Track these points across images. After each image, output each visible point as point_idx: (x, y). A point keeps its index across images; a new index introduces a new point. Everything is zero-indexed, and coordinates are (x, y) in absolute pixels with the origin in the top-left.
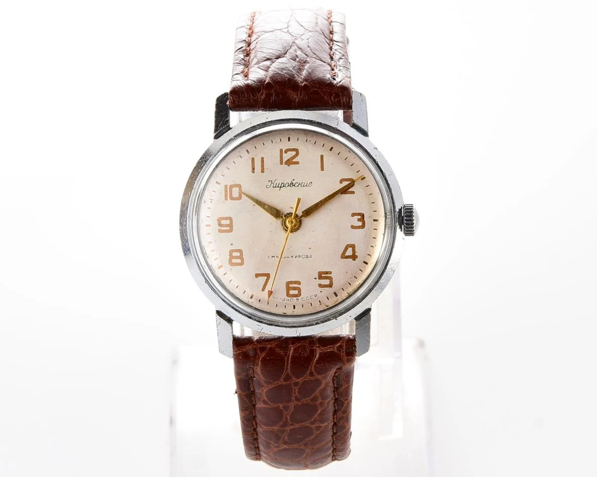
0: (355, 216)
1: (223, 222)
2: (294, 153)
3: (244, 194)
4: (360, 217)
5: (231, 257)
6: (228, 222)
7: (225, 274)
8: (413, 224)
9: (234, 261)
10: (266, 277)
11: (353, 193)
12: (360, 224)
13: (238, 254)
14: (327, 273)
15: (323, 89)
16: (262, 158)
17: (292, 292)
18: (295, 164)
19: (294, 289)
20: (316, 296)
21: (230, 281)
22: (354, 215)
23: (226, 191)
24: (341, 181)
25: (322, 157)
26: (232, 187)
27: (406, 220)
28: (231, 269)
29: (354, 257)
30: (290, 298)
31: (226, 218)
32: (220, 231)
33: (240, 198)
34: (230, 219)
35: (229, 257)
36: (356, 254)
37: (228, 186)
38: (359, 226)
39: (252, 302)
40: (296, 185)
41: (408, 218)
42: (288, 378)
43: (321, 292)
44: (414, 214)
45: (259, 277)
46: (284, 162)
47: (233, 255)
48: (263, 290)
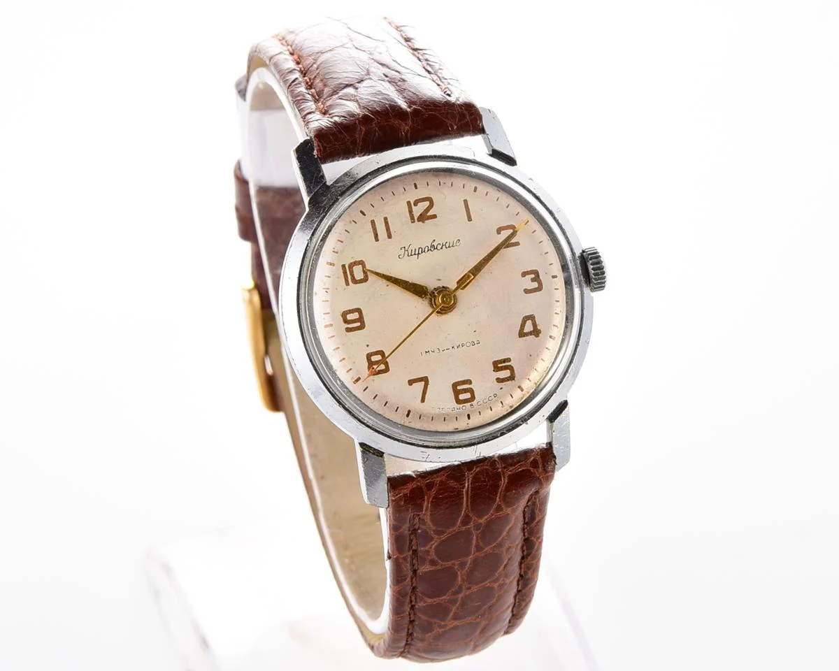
0: (527, 276)
1: (350, 317)
2: (427, 204)
3: (370, 271)
4: (533, 276)
5: (371, 364)
6: (356, 315)
7: (364, 391)
8: (604, 273)
9: (375, 368)
10: (423, 383)
11: (517, 244)
12: (535, 285)
13: (378, 358)
14: (504, 361)
15: (441, 110)
16: (386, 219)
17: (462, 397)
18: (431, 219)
19: (465, 391)
20: (495, 395)
21: (374, 399)
22: (524, 274)
23: (345, 273)
24: (499, 231)
25: (466, 202)
26: (352, 265)
27: (593, 269)
28: (373, 380)
29: (536, 332)
30: (461, 406)
31: (352, 311)
32: (348, 330)
33: (365, 280)
34: (359, 311)
35: (367, 364)
36: (539, 328)
37: (347, 266)
38: (535, 289)
39: (410, 422)
40: (439, 247)
41: (595, 266)
42: (467, 520)
43: (501, 388)
44: (602, 259)
45: (414, 384)
46: (416, 218)
47: (373, 360)
48: (423, 400)
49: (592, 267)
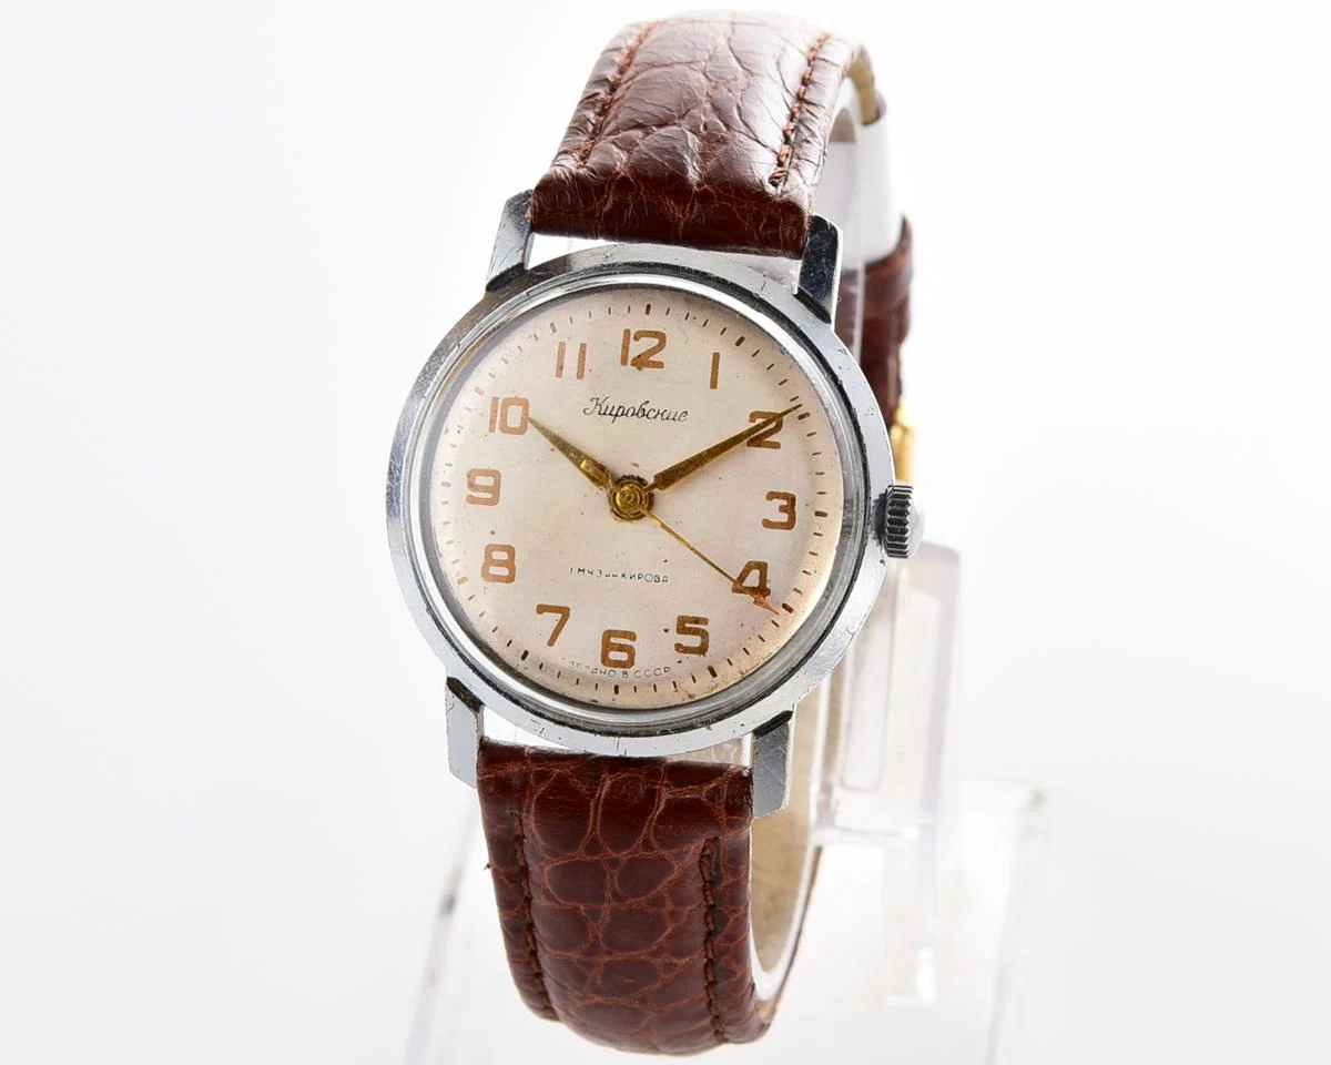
0: (775, 500)
1: (480, 480)
2: (655, 342)
3: (532, 421)
4: (784, 503)
5: (489, 561)
6: (489, 481)
7: (470, 598)
8: (905, 531)
9: (494, 570)
10: (560, 616)
11: (776, 445)
12: (784, 518)
13: (504, 556)
14: (697, 621)
15: (742, 203)
16: (583, 347)
17: (613, 655)
18: (654, 367)
19: (621, 648)
20: (667, 669)
21: (481, 615)
22: (772, 496)
23: (494, 412)
24: (753, 416)
25: (716, 357)
26: (508, 402)
27: (891, 521)
28: (485, 588)
29: (761, 591)
30: (608, 669)
31: (486, 473)
32: (471, 500)
33: (521, 431)
34: (496, 475)
35: (483, 561)
36: (768, 586)
37: (500, 402)
38: (782, 524)
39: (526, 668)
40: (652, 415)
41: (896, 517)
42: (594, 847)
43: (679, 662)
44: (909, 509)
45: (544, 614)
46: (630, 358)
47: (494, 557)
48: (551, 642)
49: (889, 516)
